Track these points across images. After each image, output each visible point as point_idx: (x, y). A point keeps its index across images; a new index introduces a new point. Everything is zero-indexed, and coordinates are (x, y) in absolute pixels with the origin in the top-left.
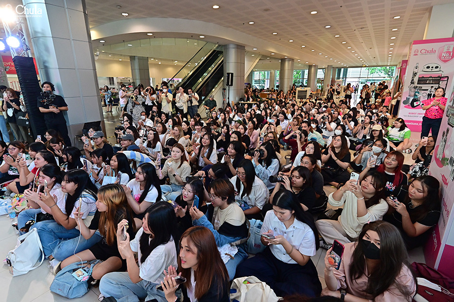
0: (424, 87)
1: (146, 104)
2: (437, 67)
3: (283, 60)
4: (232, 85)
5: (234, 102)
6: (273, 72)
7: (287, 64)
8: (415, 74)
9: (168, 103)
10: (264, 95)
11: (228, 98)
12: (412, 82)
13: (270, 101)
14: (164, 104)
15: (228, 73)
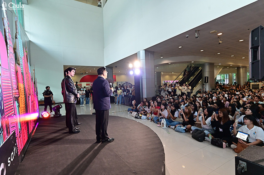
1: (169, 91)
3: (239, 68)
4: (207, 82)
5: (209, 91)
6: (231, 74)
7: (241, 70)
9: (180, 90)
10: (227, 88)
11: (206, 89)
13: (231, 91)
14: (177, 90)
15: (205, 77)
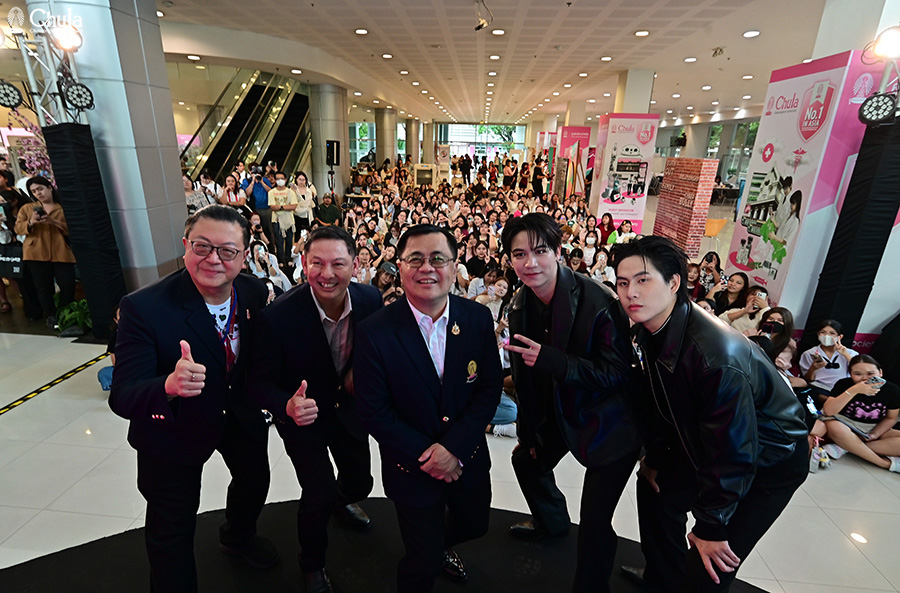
0: (624, 175)
2: (636, 150)
4: (338, 164)
8: (614, 158)
12: (611, 169)
15: (329, 141)
